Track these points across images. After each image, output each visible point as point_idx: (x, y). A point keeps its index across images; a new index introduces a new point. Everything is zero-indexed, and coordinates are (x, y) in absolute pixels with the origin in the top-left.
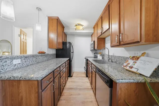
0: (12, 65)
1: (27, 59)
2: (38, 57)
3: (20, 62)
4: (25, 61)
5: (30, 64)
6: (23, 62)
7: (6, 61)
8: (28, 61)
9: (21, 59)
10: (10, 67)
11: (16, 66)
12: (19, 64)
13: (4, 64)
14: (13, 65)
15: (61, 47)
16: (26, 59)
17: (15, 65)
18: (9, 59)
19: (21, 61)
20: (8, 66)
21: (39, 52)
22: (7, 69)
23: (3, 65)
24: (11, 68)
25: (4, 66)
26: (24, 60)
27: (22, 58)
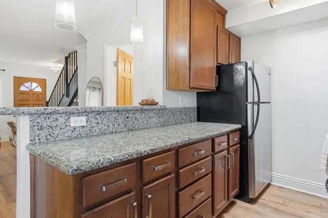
0: (69, 128)
1: (103, 117)
2: (131, 116)
3: (84, 124)
4: (97, 121)
5: (108, 132)
6: (93, 125)
7: (57, 119)
8: (105, 122)
9: (87, 115)
10: (64, 133)
11: (76, 133)
12: (83, 127)
13: (54, 124)
14: (71, 129)
15: (211, 84)
16: (99, 118)
17: (75, 129)
18: (62, 115)
19: (87, 121)
20: (61, 129)
21: (142, 101)
22: (59, 136)
23: (52, 126)
24: (66, 135)
25: (54, 128)
26: (94, 121)
27: (90, 115)
